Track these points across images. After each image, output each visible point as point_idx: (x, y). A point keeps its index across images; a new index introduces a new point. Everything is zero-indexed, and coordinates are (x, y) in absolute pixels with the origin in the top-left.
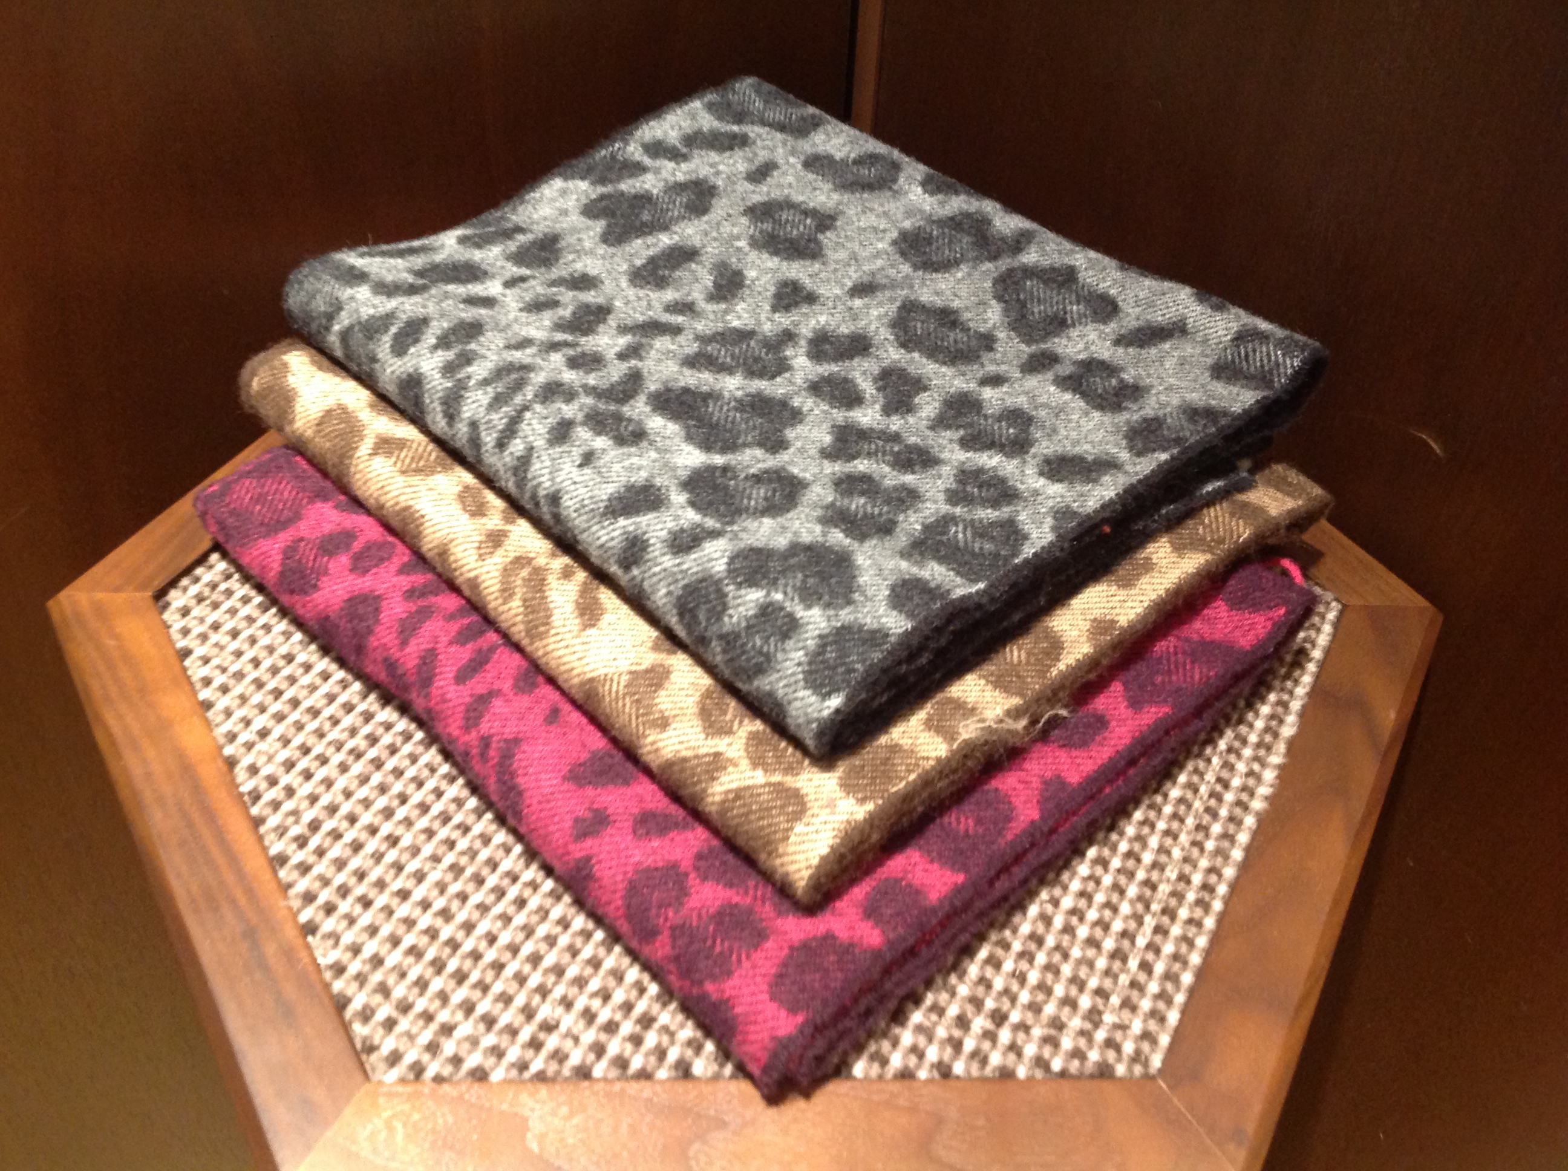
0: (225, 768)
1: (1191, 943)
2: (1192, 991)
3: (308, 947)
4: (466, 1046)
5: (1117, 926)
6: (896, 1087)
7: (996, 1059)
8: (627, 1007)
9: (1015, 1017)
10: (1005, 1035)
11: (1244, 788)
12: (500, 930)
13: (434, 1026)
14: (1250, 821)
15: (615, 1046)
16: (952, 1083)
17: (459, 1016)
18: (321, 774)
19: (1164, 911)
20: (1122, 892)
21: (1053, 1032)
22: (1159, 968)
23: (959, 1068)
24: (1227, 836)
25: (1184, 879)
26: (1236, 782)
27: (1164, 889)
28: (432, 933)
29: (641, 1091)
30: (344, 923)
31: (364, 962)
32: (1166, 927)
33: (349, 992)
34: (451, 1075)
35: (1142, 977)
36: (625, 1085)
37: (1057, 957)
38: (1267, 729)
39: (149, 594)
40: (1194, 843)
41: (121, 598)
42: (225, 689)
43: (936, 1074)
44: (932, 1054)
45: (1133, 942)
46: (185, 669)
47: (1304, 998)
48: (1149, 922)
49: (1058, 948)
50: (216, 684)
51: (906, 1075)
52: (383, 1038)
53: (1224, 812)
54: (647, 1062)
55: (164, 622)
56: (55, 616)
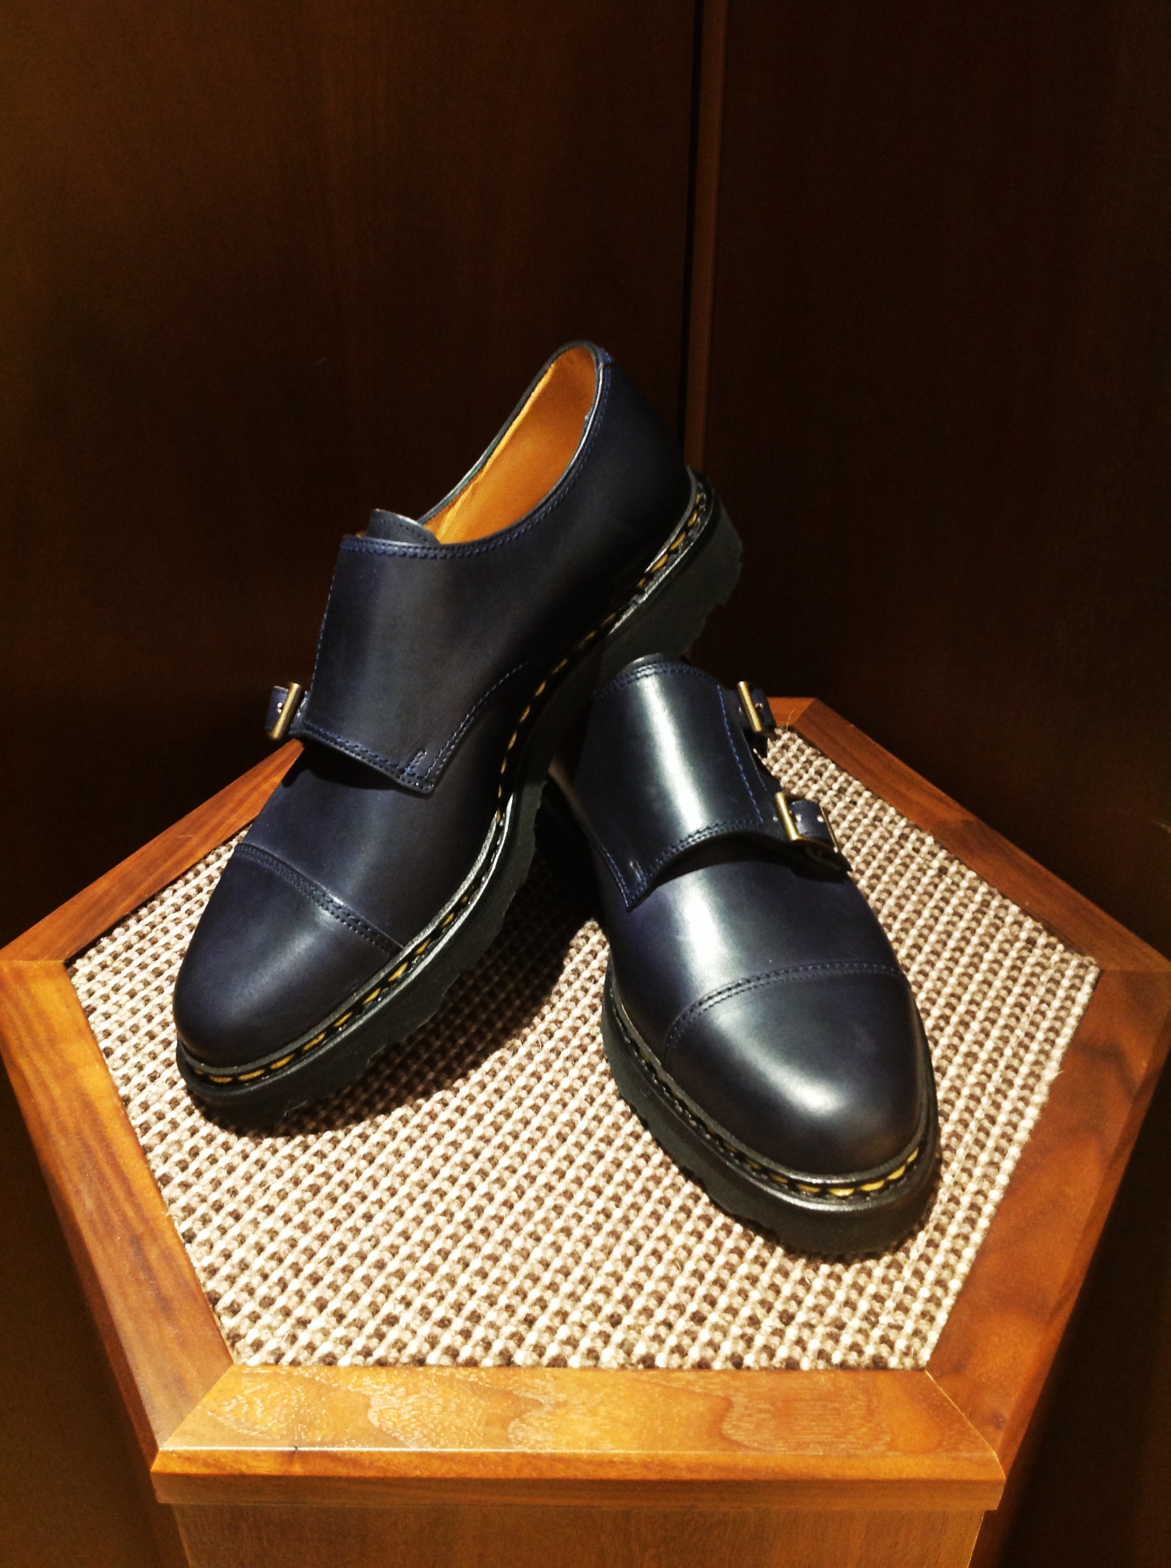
0: (120, 1106)
1: (959, 1255)
3: (186, 1253)
4: (320, 1336)
6: (692, 1376)
8: (459, 1307)
10: (792, 1332)
11: (1010, 1123)
12: (350, 1240)
14: (1014, 1151)
15: (447, 1338)
16: (743, 1374)
21: (835, 1330)
22: (930, 1276)
23: (749, 1360)
24: (994, 1165)
26: (1002, 1118)
28: (293, 1242)
29: (469, 1377)
30: (217, 1233)
31: (234, 1265)
32: (937, 1241)
33: (220, 1290)
34: (306, 1360)
35: (915, 1284)
36: (455, 1371)
39: (62, 961)
41: (36, 965)
42: (123, 1040)
43: (729, 1365)
44: (727, 1347)
45: (908, 1257)
46: (88, 1024)
50: (115, 1035)
51: (703, 1365)
52: (248, 1328)
53: (991, 1144)
54: (475, 1352)
55: (73, 984)
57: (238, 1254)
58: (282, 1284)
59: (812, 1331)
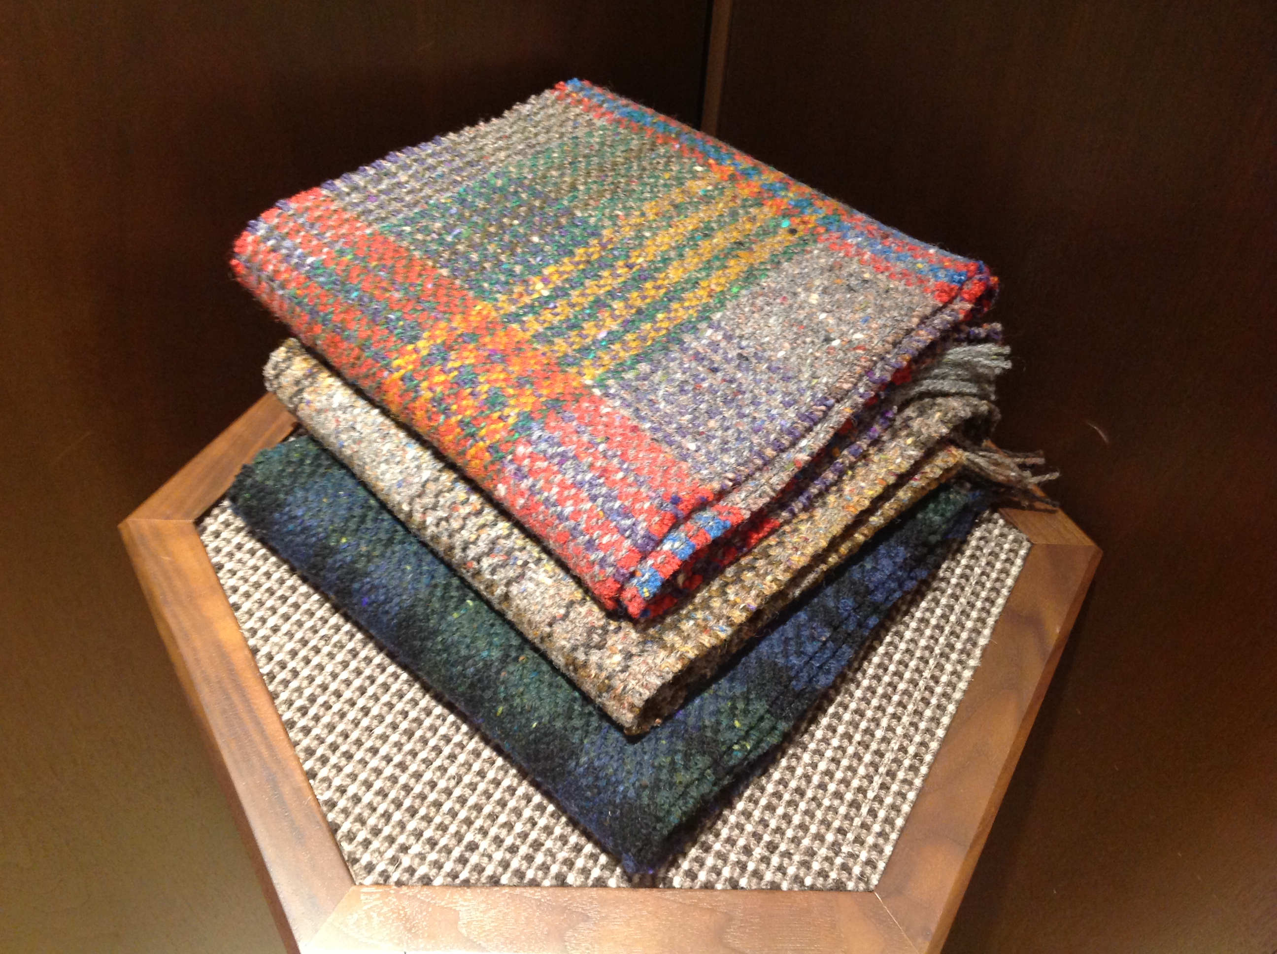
0: (250, 656)
1: (904, 796)
2: (902, 830)
3: (311, 788)
4: (417, 860)
5: (855, 783)
6: (702, 894)
7: (768, 876)
8: (524, 836)
9: (783, 847)
10: (775, 860)
11: (950, 684)
12: (439, 778)
13: (395, 846)
14: (951, 708)
15: (515, 864)
16: (739, 892)
17: (412, 840)
18: (316, 660)
19: (888, 773)
20: (860, 759)
21: (807, 858)
22: (882, 814)
23: (743, 882)
24: (935, 720)
25: (903, 749)
26: (944, 679)
27: (889, 756)
28: (394, 779)
29: (533, 894)
30: (334, 771)
31: (348, 799)
33: (338, 821)
34: (408, 880)
35: (869, 820)
36: (523, 890)
37: (814, 805)
38: (969, 639)
39: (191, 521)
40: (912, 724)
41: (171, 524)
42: (247, 595)
43: (728, 886)
44: (726, 872)
45: (865, 797)
46: (218, 579)
47: (977, 837)
48: (877, 780)
49: (814, 799)
50: (241, 591)
51: (708, 886)
52: (362, 854)
53: (934, 701)
54: (536, 875)
55: (202, 542)
56: (126, 537)
57: (352, 790)
58: (387, 816)
59: (790, 859)
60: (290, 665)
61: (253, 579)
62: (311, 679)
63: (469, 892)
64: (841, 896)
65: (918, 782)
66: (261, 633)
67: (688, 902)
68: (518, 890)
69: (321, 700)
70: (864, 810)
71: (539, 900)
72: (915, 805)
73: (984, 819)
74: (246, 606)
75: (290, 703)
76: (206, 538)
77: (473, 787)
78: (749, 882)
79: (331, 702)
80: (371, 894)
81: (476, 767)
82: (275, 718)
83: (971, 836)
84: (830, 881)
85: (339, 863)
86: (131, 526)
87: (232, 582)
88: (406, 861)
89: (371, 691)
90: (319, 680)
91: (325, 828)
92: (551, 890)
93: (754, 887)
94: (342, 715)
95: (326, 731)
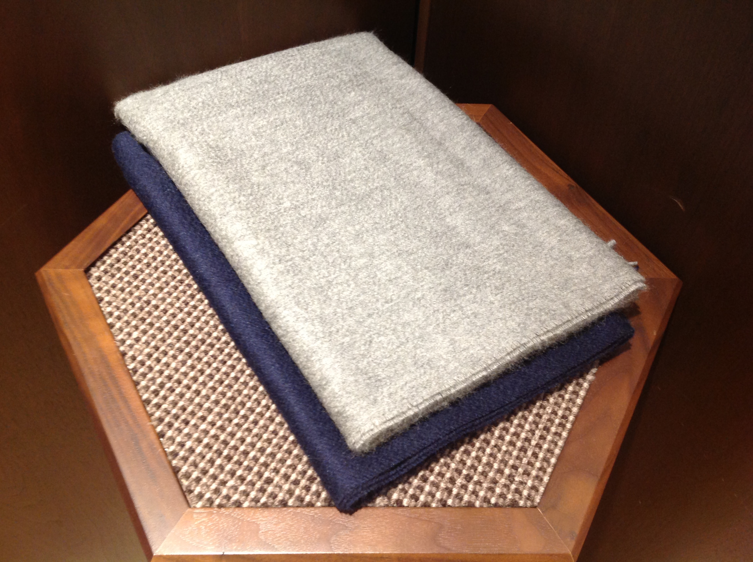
0: (120, 357)
2: (555, 466)
5: (523, 435)
6: (422, 511)
7: (466, 498)
9: (476, 478)
13: (217, 481)
17: (229, 477)
18: (164, 360)
19: (545, 428)
20: (526, 420)
21: (492, 485)
22: (541, 455)
23: (450, 502)
25: (555, 413)
27: (545, 417)
32: (545, 436)
37: (496, 450)
41: (68, 272)
43: (440, 506)
45: (530, 444)
46: (100, 307)
47: (605, 471)
48: (538, 433)
49: (496, 446)
50: (115, 315)
51: (426, 505)
55: (90, 284)
56: (40, 280)
57: (188, 444)
58: (212, 462)
59: (481, 485)
60: (148, 363)
61: (123, 307)
62: (161, 372)
63: (266, 512)
64: (516, 511)
65: (565, 434)
66: (128, 342)
67: (413, 516)
68: (299, 510)
69: (168, 385)
70: (530, 453)
71: (313, 516)
72: (563, 449)
73: (609, 459)
74: (118, 325)
75: (147, 388)
76: (92, 281)
77: (269, 441)
78: (453, 502)
79: (174, 387)
80: (200, 513)
81: (271, 428)
82: (137, 399)
83: (601, 469)
84: (508, 500)
85: (180, 492)
86: (44, 274)
87: (109, 309)
88: (225, 491)
89: (201, 379)
90: (166, 373)
91: (170, 471)
92: (321, 509)
93: (457, 506)
94: (182, 395)
95: (171, 406)
